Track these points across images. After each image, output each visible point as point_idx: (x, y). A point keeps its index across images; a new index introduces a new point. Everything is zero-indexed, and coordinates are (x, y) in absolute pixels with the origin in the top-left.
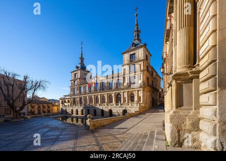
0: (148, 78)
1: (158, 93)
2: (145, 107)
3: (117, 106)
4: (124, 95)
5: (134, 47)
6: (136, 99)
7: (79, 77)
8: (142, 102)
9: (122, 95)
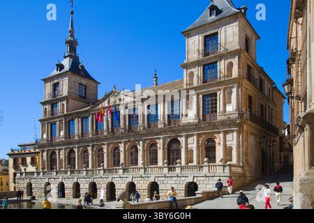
0: (250, 97)
1: (277, 139)
2: (244, 175)
3: (171, 174)
4: (187, 144)
5: (214, 17)
6: (219, 153)
7: (65, 93)
8: (234, 161)
9: (183, 144)
